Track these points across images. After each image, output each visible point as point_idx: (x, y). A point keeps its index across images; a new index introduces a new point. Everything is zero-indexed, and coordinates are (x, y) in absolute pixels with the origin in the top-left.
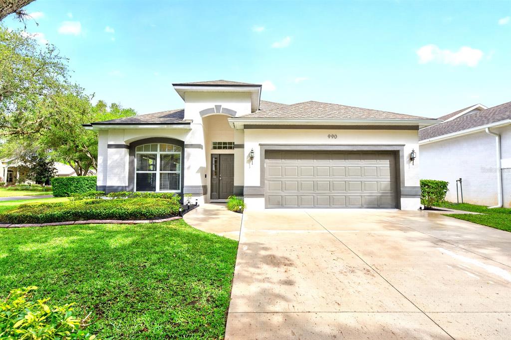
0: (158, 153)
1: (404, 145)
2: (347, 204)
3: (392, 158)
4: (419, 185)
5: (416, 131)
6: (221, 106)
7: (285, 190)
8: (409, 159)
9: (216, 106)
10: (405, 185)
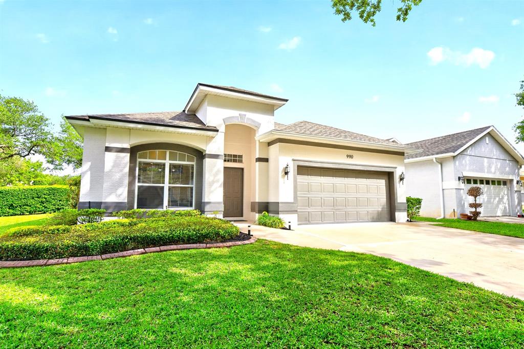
0: (168, 162)
1: (396, 168)
2: (358, 219)
3: (387, 177)
4: (405, 201)
5: (403, 156)
6: (245, 115)
7: (311, 206)
8: (399, 180)
9: (240, 115)
10: (398, 202)
